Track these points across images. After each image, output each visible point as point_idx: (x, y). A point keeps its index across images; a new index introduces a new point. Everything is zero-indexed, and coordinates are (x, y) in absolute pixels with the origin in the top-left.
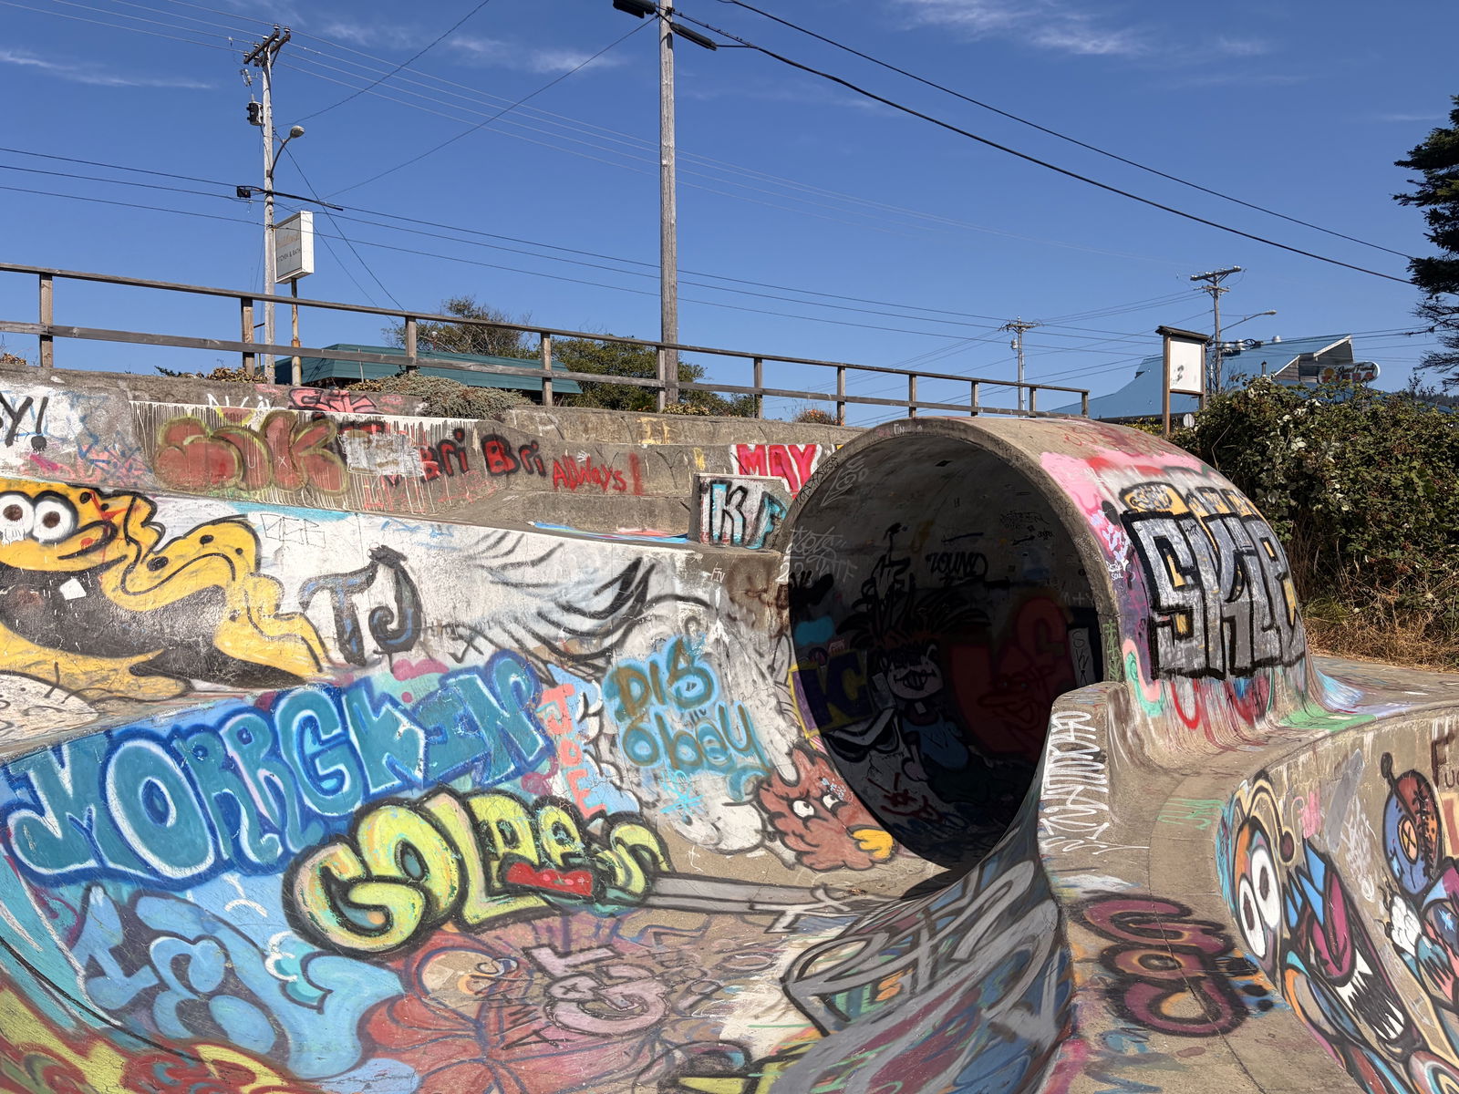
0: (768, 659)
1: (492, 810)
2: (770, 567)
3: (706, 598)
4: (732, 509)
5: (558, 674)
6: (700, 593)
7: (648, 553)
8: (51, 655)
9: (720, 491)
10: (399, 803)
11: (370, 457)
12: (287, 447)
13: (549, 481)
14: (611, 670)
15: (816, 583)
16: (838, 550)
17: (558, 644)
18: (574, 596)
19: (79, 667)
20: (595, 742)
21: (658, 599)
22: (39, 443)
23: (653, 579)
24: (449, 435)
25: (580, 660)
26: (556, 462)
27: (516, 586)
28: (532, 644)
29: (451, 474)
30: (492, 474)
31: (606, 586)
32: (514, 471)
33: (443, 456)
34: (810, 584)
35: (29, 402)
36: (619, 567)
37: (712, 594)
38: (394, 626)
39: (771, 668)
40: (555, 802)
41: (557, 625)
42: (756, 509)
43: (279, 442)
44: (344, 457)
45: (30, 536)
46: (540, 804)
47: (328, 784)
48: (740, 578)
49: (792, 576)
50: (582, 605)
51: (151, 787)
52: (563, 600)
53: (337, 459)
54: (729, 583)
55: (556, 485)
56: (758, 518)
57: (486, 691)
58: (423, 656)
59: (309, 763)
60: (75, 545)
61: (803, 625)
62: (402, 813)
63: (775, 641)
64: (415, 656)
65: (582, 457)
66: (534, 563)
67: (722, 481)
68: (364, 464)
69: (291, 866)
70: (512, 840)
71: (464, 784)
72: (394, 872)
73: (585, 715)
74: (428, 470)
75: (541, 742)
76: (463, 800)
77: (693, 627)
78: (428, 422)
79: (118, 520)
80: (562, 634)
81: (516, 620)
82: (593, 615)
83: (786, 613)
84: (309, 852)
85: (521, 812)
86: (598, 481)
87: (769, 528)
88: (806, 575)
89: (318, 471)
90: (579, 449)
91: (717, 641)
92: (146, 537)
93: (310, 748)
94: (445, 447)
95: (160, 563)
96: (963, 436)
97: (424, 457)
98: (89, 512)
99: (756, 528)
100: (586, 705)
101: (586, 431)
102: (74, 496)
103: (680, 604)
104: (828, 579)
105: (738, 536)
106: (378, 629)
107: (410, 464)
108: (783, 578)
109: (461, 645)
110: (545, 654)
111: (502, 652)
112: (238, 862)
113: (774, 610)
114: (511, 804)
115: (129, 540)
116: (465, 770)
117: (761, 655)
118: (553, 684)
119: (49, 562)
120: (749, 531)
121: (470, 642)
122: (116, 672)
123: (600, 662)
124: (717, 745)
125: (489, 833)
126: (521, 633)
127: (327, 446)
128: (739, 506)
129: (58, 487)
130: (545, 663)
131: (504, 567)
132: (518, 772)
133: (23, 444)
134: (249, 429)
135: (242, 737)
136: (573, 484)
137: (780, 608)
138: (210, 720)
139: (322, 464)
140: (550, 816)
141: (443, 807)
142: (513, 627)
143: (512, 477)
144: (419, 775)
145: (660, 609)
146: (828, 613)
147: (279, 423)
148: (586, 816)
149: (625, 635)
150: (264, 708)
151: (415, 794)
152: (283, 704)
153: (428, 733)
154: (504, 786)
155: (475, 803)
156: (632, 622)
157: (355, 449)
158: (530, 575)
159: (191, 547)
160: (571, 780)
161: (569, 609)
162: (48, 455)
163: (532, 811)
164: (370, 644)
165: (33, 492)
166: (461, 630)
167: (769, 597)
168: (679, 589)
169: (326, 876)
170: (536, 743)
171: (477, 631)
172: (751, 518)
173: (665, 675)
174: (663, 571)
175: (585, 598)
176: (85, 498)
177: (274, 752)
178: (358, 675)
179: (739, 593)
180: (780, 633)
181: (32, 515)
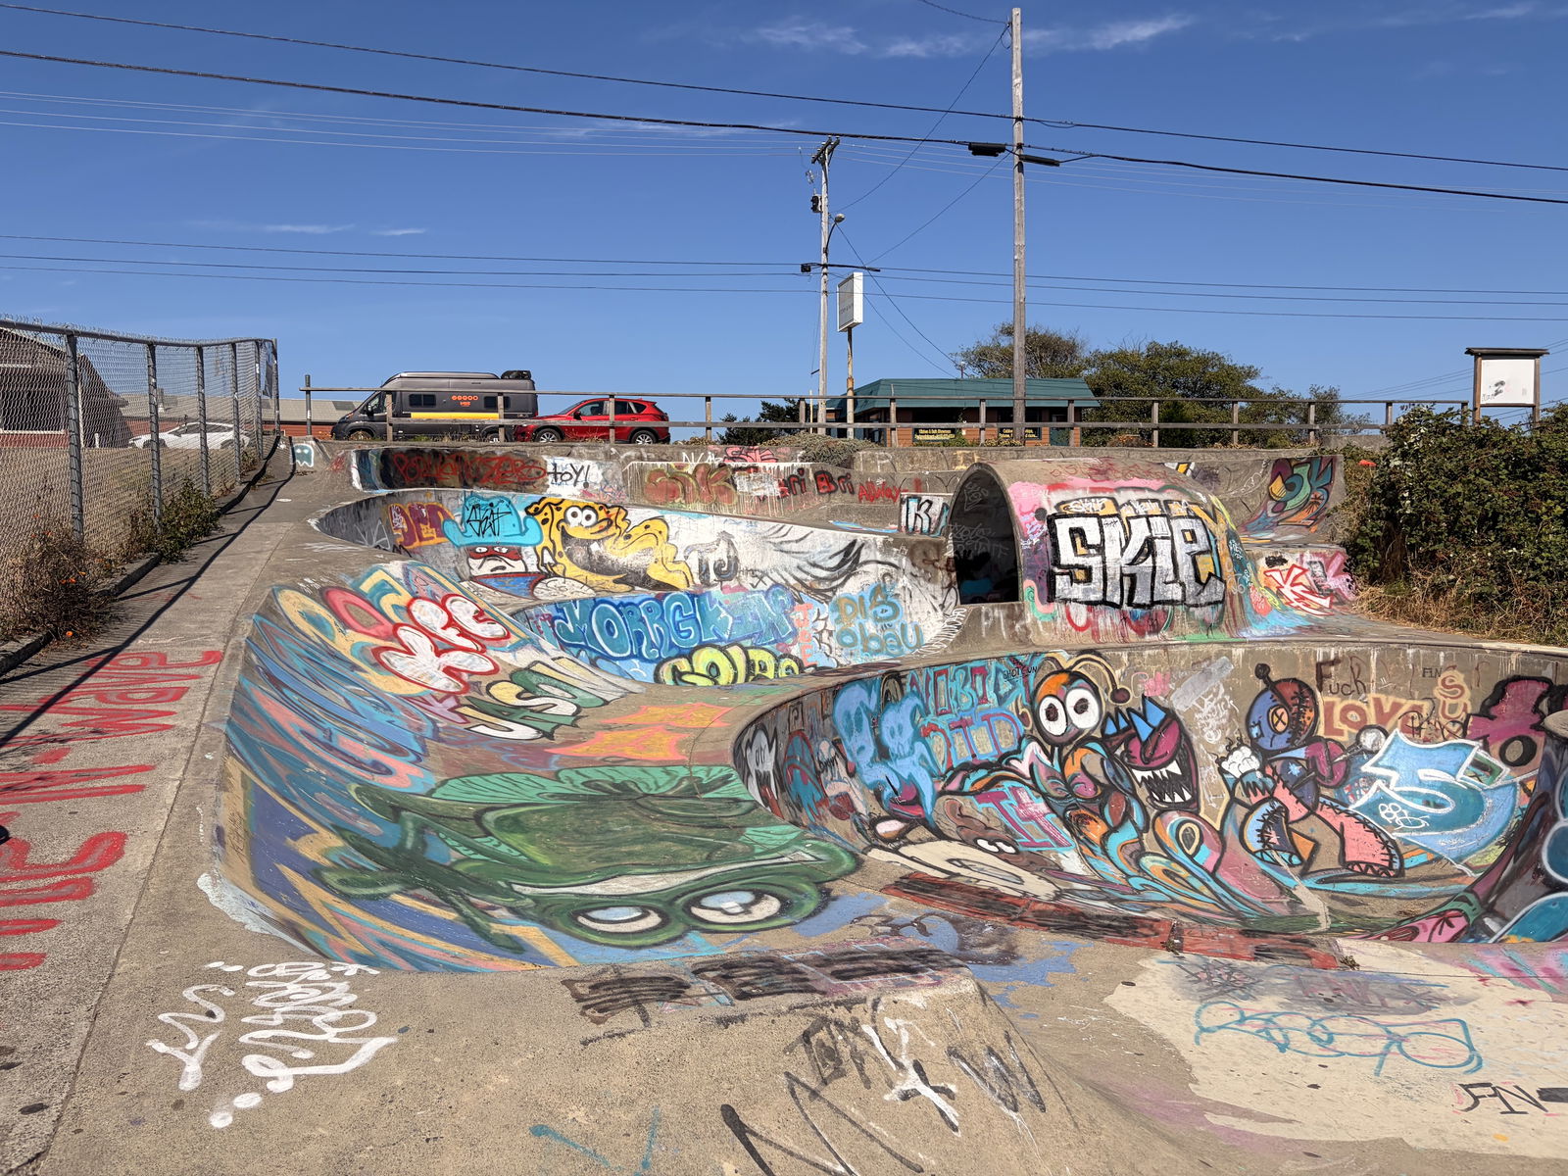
0: (940, 600)
1: (756, 655)
2: (939, 547)
3: (896, 563)
4: (921, 513)
5: (805, 598)
6: (892, 560)
7: (860, 537)
8: (586, 573)
9: (913, 504)
10: (715, 647)
11: (749, 486)
12: (706, 482)
13: (856, 497)
14: (834, 598)
15: (975, 557)
16: (991, 538)
17: (807, 583)
18: (817, 559)
19: (595, 578)
20: (821, 633)
21: (866, 562)
22: (586, 485)
23: (863, 551)
24: (795, 472)
25: (818, 592)
26: (861, 485)
27: (787, 552)
28: (792, 582)
29: (795, 494)
30: (820, 494)
31: (836, 554)
32: (834, 491)
33: (792, 484)
34: (971, 557)
35: (583, 467)
36: (843, 544)
37: (900, 561)
38: (725, 569)
39: (942, 606)
40: (791, 657)
41: (807, 573)
42: (938, 513)
43: (702, 479)
44: (735, 486)
45: (580, 524)
46: (782, 657)
47: (683, 634)
48: (918, 552)
49: (956, 552)
50: (822, 564)
51: (609, 623)
52: (811, 561)
53: (732, 487)
54: (911, 555)
55: (861, 499)
57: (766, 602)
58: (737, 584)
59: (676, 625)
60: (597, 528)
61: (968, 583)
62: (715, 651)
63: (945, 591)
64: (733, 583)
65: (880, 482)
66: (797, 541)
67: (915, 497)
68: (746, 489)
69: (660, 662)
70: (764, 669)
71: (747, 643)
72: (705, 673)
73: (817, 619)
74: (782, 492)
75: (791, 630)
76: (745, 650)
77: (887, 579)
78: (783, 465)
79: (613, 518)
80: (809, 578)
81: (786, 569)
82: (828, 569)
83: (954, 575)
84: (669, 659)
85: (772, 658)
86: (891, 496)
87: (944, 524)
88: (967, 553)
89: (722, 493)
90: (878, 476)
91: (904, 588)
92: (623, 525)
93: (678, 618)
94: (792, 479)
95: (628, 537)
97: (780, 485)
98: (602, 514)
99: (938, 524)
100: (819, 614)
102: (597, 507)
103: (880, 566)
104: (985, 556)
105: (926, 528)
106: (717, 571)
107: (773, 489)
108: (950, 553)
109: (756, 580)
110: (799, 587)
111: (776, 584)
112: (640, 656)
113: (945, 572)
114: (768, 654)
115: (617, 526)
116: (749, 637)
117: (935, 598)
118: (801, 601)
119: (586, 535)
120: (933, 526)
121: (761, 579)
122: (607, 581)
123: (830, 594)
124: (896, 643)
125: (754, 665)
126: (787, 576)
127: (728, 481)
128: (926, 512)
129: (591, 504)
130: (799, 591)
131: (781, 543)
132: (775, 641)
133: (580, 485)
134: (687, 473)
135: (648, 610)
136: (872, 498)
137: (949, 571)
138: (636, 601)
139: (722, 491)
140: (786, 662)
141: (736, 652)
142: (784, 573)
143: (832, 495)
144: (727, 636)
145: (866, 568)
146: (987, 576)
147: (702, 469)
148: (805, 665)
149: (845, 581)
150: (659, 599)
151: (723, 644)
152: (667, 598)
153: (734, 619)
154: (767, 647)
155: (750, 651)
156: (849, 574)
157: (741, 482)
158: (794, 547)
159: (641, 530)
160: (802, 650)
161: (814, 565)
162: (589, 490)
163: (778, 659)
164: (713, 576)
165: (582, 506)
166: (757, 573)
167: (941, 564)
168: (879, 557)
169: (674, 669)
170: (787, 629)
171: (765, 574)
172: (935, 518)
173: (868, 603)
174: (869, 547)
175: (824, 560)
176: (601, 508)
177: (662, 618)
178: (705, 590)
179: (918, 561)
180: (950, 586)
181: (582, 516)
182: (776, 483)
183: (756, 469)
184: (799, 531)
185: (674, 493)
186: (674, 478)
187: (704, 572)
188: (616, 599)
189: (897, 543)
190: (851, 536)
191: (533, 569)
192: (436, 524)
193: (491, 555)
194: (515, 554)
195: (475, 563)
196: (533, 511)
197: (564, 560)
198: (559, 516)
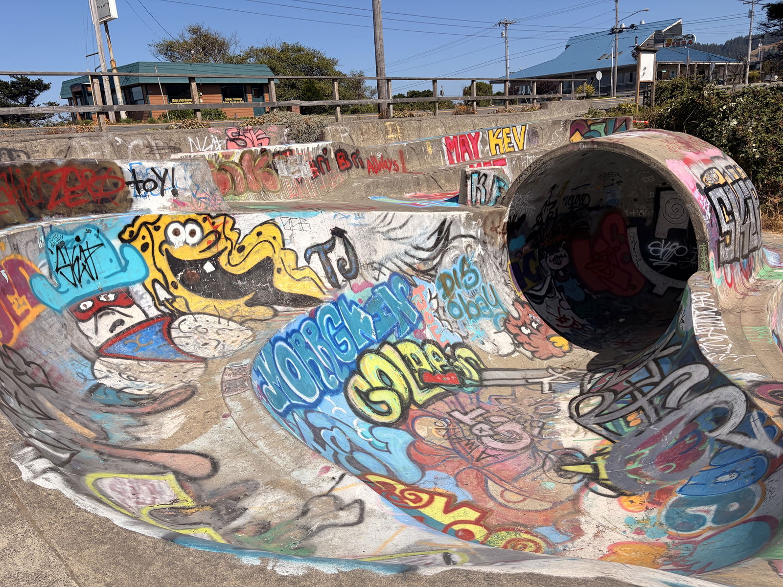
0: (499, 261)
1: (408, 349)
2: (501, 214)
3: (474, 234)
4: (480, 186)
5: (417, 281)
6: (472, 233)
7: (449, 215)
8: (210, 302)
9: (475, 177)
10: (371, 352)
11: (288, 169)
12: (252, 169)
13: (366, 170)
14: (438, 275)
15: (519, 219)
16: (530, 202)
17: (415, 266)
18: (419, 242)
19: (224, 306)
20: (437, 311)
21: (455, 238)
22: (175, 193)
23: (452, 228)
24: (320, 152)
25: (425, 273)
26: (368, 160)
27: (394, 240)
28: (405, 268)
29: (324, 174)
30: (341, 171)
31: (432, 235)
32: (350, 168)
33: (319, 164)
34: (516, 220)
35: (166, 171)
36: (438, 224)
37: (477, 232)
38: (347, 267)
39: (501, 264)
40: (429, 342)
41: (413, 257)
42: (491, 184)
43: (248, 167)
44: (277, 171)
45: (186, 243)
46: (424, 344)
47: (343, 348)
48: (489, 222)
49: (510, 218)
50: (422, 246)
51: (289, 362)
52: (414, 244)
53: (274, 172)
54: (484, 225)
55: (369, 172)
56: (492, 189)
57: (390, 293)
58: (362, 280)
59: (333, 338)
60: (205, 245)
61: (513, 241)
62: (373, 356)
63: (501, 250)
64: (359, 281)
65: (379, 155)
66: (401, 227)
67: (476, 172)
68: (286, 174)
69: (343, 388)
70: (419, 362)
71: (392, 339)
72: (381, 385)
73: (431, 299)
74: (314, 172)
75: (417, 315)
76: (394, 346)
77: (469, 249)
78: (311, 147)
79: (220, 229)
80: (416, 261)
81: (396, 257)
82: (428, 250)
83: (506, 236)
84: (347, 380)
85: (418, 348)
86: (387, 167)
87: (498, 194)
88: (515, 216)
89: (267, 180)
90: (377, 151)
91: (479, 254)
92: (233, 236)
93: (332, 332)
94: (320, 159)
95: (241, 249)
96: (622, 151)
97: (311, 166)
98: (208, 227)
99: (491, 194)
100: (431, 294)
101: (362, 134)
102: (200, 219)
103: (463, 239)
104: (524, 216)
105: (483, 200)
106: (342, 270)
107: (306, 171)
108: (506, 220)
109: (376, 273)
110: (411, 272)
111: (394, 274)
112: (325, 391)
113: (501, 235)
114: (413, 345)
115: (227, 239)
116: (391, 332)
117: (496, 259)
118: (416, 286)
119: (195, 255)
120: (488, 196)
121: (380, 270)
122: (240, 306)
123: (433, 272)
124: (484, 305)
125: (409, 360)
126: (400, 263)
127: (269, 166)
128: (484, 183)
129: (193, 216)
130: (411, 276)
131: (388, 231)
132: (411, 330)
133: (168, 193)
134: (233, 162)
135: (308, 332)
136: (376, 170)
137: (504, 234)
138: (296, 327)
139: (268, 176)
140: (430, 348)
141: (387, 350)
142: (395, 260)
143: (350, 171)
144: (374, 337)
145: (455, 243)
146: (523, 233)
147: (247, 157)
148: (443, 347)
149: (442, 258)
150: (313, 317)
151: (375, 347)
152: (319, 313)
153: (373, 317)
154: (408, 337)
155: (399, 346)
156: (444, 252)
157: (281, 166)
158: (399, 233)
159: (253, 239)
160: (432, 330)
161: (417, 248)
162: (180, 198)
163: (422, 347)
164: (340, 278)
165: (183, 220)
166: (375, 265)
167: (499, 230)
168: (463, 232)
169: (358, 391)
170: (414, 315)
171: (382, 265)
172: (488, 189)
173: (459, 275)
174: (456, 224)
175: (424, 242)
176: (205, 220)
177: (320, 337)
178: (339, 293)
179: (488, 230)
180: (504, 246)
181: (185, 232)
182: (308, 166)
183: (291, 152)
184: (401, 217)
187: (331, 276)
189: (475, 217)
190: (438, 217)
191: (153, 312)
192: (25, 289)
193: (100, 309)
194: (126, 299)
195: (88, 326)
196: (128, 237)
198: (159, 236)
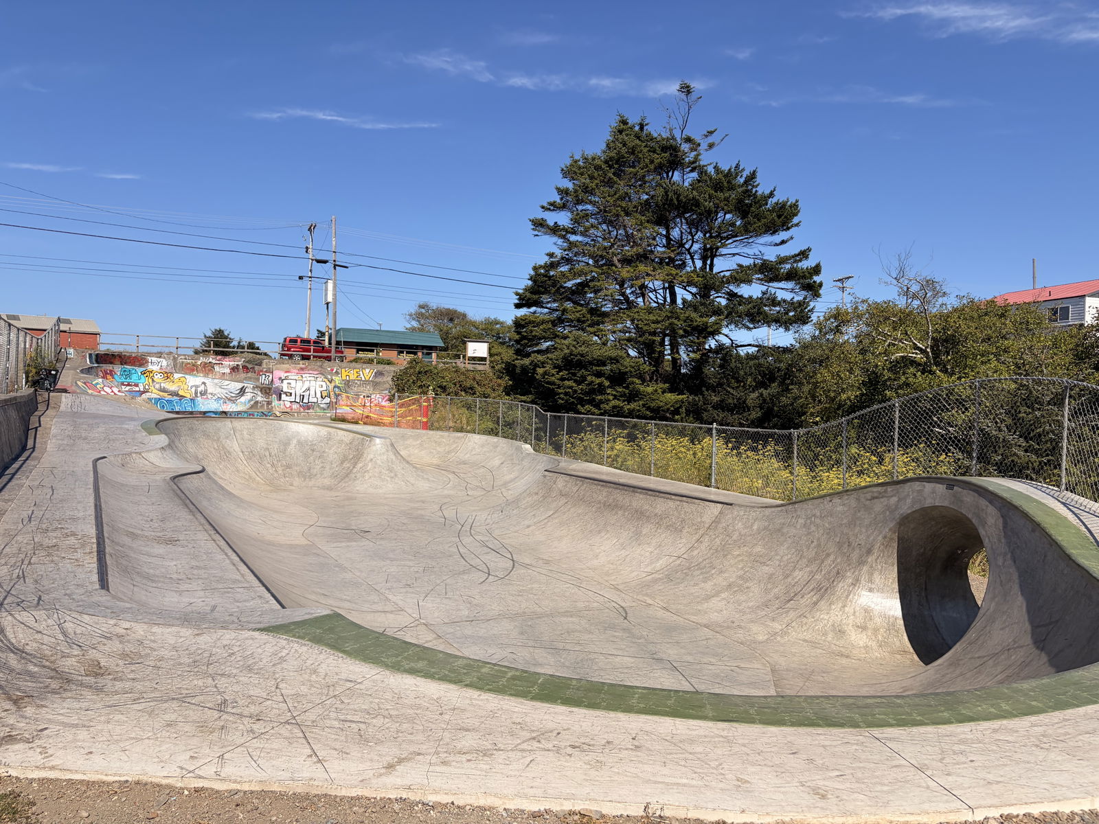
6: (255, 392)
7: (246, 385)
14: (237, 402)
17: (229, 398)
18: (232, 391)
19: (162, 394)
21: (247, 392)
22: (161, 366)
23: (247, 389)
24: (236, 366)
25: (232, 400)
27: (223, 388)
28: (224, 397)
29: (235, 372)
30: (242, 372)
31: (238, 390)
32: (248, 372)
36: (240, 387)
37: (258, 392)
38: (203, 392)
41: (229, 395)
43: (203, 366)
48: (263, 390)
52: (230, 391)
53: (213, 369)
64: (205, 397)
66: (226, 385)
68: (218, 370)
74: (231, 372)
77: (253, 398)
78: (231, 363)
81: (222, 393)
82: (235, 394)
89: (209, 371)
92: (172, 379)
94: (234, 368)
95: (173, 382)
103: (251, 393)
105: (267, 383)
106: (201, 393)
110: (226, 399)
111: (219, 398)
119: (160, 381)
121: (214, 396)
122: (166, 394)
123: (235, 401)
126: (222, 395)
127: (212, 367)
131: (221, 386)
133: (159, 366)
145: (247, 394)
149: (240, 397)
150: (180, 400)
156: (242, 395)
157: (217, 368)
158: (225, 387)
159: (178, 380)
162: (162, 368)
164: (199, 395)
168: (251, 391)
171: (215, 394)
175: (234, 391)
179: (263, 393)
181: (159, 375)
182: (229, 369)
184: (227, 382)
185: (193, 370)
186: (193, 365)
187: (196, 393)
188: (166, 399)
189: (257, 387)
190: (243, 385)
191: (142, 390)
192: (112, 375)
193: (129, 385)
194: (137, 385)
195: (123, 387)
196: (143, 373)
197: (152, 388)
198: (151, 375)
